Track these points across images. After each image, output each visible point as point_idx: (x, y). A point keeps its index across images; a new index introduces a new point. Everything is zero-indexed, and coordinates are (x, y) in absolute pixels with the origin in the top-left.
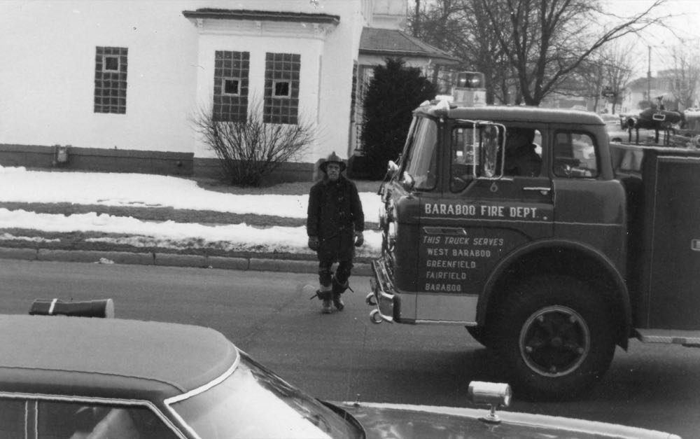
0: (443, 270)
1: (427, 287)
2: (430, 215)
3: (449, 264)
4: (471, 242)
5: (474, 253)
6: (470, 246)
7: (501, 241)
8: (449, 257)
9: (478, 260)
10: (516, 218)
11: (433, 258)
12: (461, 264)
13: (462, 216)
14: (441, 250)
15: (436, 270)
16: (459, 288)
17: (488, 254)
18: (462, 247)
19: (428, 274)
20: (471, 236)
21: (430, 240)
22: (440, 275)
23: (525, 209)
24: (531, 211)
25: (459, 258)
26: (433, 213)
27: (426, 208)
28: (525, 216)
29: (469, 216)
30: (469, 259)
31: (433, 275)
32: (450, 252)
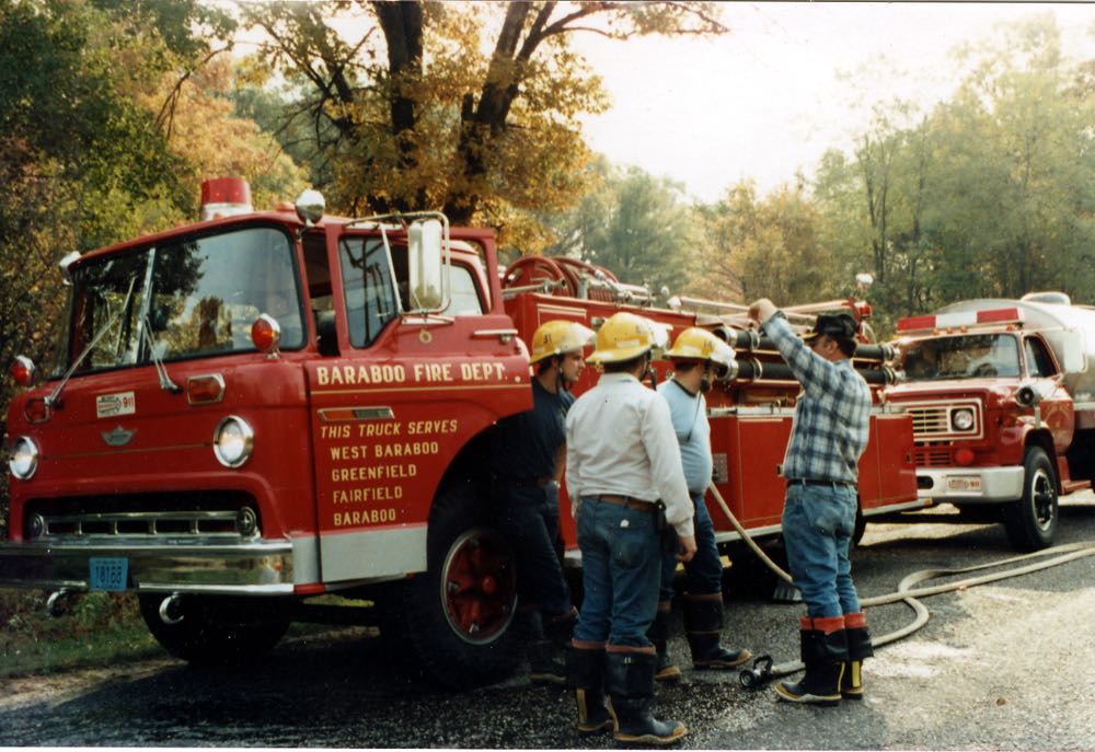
0: (360, 485)
1: (337, 519)
2: (329, 387)
3: (372, 473)
4: (404, 429)
5: (412, 448)
6: (405, 438)
7: (454, 423)
8: (371, 461)
9: (417, 459)
10: (472, 382)
11: (340, 464)
12: (392, 471)
13: (383, 384)
14: (354, 450)
15: (348, 486)
16: (392, 514)
17: (434, 448)
18: (387, 440)
19: (335, 497)
20: (403, 419)
21: (333, 432)
22: (358, 495)
23: (485, 366)
24: (495, 369)
25: (388, 461)
26: (333, 382)
27: (320, 376)
28: (486, 378)
29: (395, 384)
30: (405, 460)
31: (344, 496)
32: (371, 451)
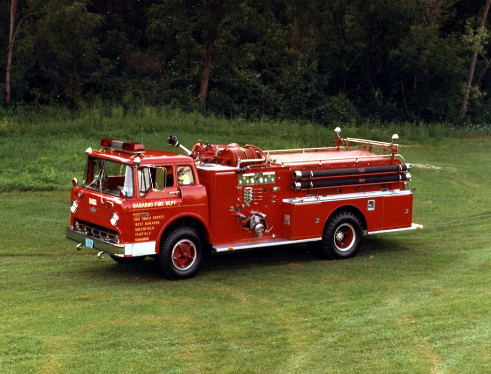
0: (141, 232)
1: (136, 240)
2: (136, 209)
3: (144, 229)
4: (152, 218)
5: (153, 223)
6: (152, 220)
7: (163, 216)
8: (144, 226)
9: (155, 226)
10: (168, 206)
11: (137, 227)
12: (148, 228)
13: (148, 207)
14: (141, 224)
15: (139, 232)
16: (148, 239)
17: (158, 223)
18: (148, 221)
19: (136, 235)
20: (152, 216)
21: (136, 219)
22: (140, 234)
23: (171, 202)
24: (174, 203)
25: (148, 226)
27: (134, 206)
28: (172, 205)
29: (150, 207)
30: (151, 226)
31: (138, 235)
32: (144, 224)
